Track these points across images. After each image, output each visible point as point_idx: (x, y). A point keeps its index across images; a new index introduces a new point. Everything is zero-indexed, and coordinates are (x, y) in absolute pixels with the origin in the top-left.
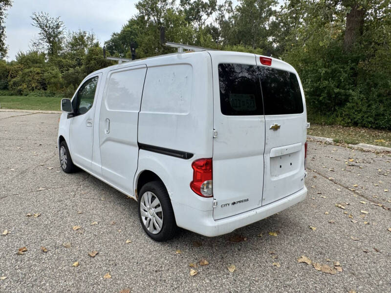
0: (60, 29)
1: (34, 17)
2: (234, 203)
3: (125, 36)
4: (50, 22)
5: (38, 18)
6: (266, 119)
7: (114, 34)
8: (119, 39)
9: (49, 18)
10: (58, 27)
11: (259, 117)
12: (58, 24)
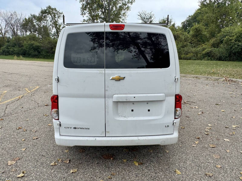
0: (152, 19)
1: (139, 14)
2: (75, 128)
3: (195, 16)
4: (147, 16)
5: (141, 15)
6: (106, 72)
7: (190, 16)
8: (191, 19)
9: (146, 14)
10: (151, 17)
11: (98, 70)
12: (151, 16)
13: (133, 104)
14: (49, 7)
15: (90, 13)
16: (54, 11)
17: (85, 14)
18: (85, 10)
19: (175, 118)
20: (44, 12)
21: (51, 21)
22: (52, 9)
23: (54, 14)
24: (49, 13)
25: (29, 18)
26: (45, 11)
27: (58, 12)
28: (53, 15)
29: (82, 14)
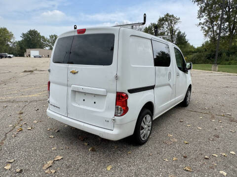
2: (54, 106)
13: (85, 95)
14: (167, 15)
15: (209, 15)
16: (171, 18)
17: (203, 17)
18: (204, 12)
19: (115, 115)
20: (161, 20)
21: (167, 28)
22: (170, 16)
23: (171, 20)
24: (166, 20)
25: (149, 27)
26: (163, 18)
27: (175, 18)
28: (169, 22)
29: (199, 17)
